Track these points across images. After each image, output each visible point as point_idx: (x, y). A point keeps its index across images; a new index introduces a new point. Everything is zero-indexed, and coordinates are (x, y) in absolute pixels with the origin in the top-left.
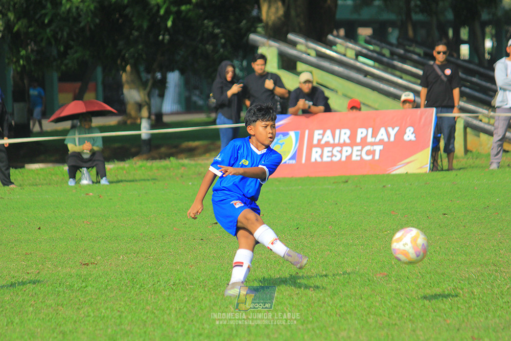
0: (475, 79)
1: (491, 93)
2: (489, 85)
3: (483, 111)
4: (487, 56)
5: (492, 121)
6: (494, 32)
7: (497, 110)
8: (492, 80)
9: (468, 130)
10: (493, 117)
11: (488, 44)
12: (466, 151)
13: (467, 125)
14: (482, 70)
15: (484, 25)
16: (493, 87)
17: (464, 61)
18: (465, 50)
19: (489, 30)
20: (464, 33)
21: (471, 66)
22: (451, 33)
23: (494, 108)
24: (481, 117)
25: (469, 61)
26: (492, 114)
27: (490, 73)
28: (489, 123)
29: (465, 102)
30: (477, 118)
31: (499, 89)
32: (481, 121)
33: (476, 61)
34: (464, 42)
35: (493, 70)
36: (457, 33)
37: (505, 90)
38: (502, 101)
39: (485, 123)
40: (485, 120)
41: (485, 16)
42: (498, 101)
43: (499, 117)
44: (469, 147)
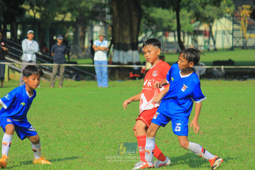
0: (13, 48)
1: (20, 54)
2: (19, 50)
3: (16, 62)
4: (18, 38)
5: (20, 66)
6: (21, 27)
7: (23, 62)
8: (21, 48)
9: (10, 70)
10: (21, 65)
11: (19, 32)
12: (9, 79)
13: (10, 68)
14: (16, 44)
15: (17, 24)
16: (21, 51)
17: (8, 39)
18: (9, 34)
19: (19, 26)
20: (8, 27)
21: (12, 42)
22: (2, 27)
23: (21, 61)
24: (15, 64)
25: (11, 40)
26: (20, 63)
27: (20, 45)
28: (19, 67)
29: (8, 57)
30: (14, 65)
31: (23, 52)
32: (16, 66)
33: (14, 39)
34: (8, 31)
35: (21, 44)
36: (5, 27)
37: (26, 53)
38: (25, 58)
39: (17, 67)
40: (17, 66)
41: (18, 20)
42: (23, 57)
43: (23, 65)
44: (10, 77)
